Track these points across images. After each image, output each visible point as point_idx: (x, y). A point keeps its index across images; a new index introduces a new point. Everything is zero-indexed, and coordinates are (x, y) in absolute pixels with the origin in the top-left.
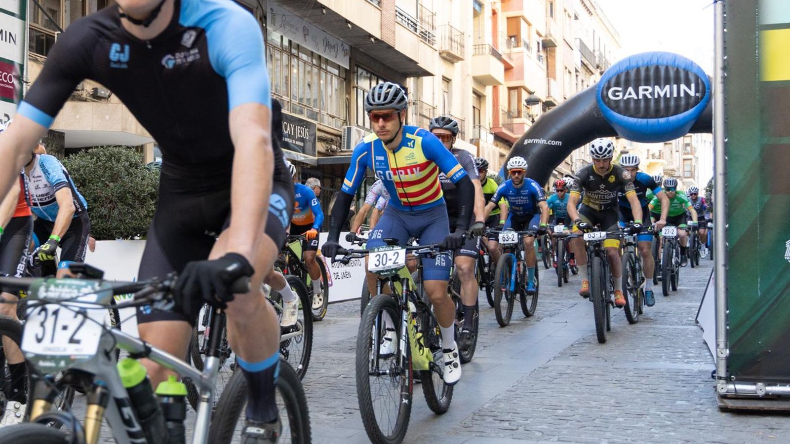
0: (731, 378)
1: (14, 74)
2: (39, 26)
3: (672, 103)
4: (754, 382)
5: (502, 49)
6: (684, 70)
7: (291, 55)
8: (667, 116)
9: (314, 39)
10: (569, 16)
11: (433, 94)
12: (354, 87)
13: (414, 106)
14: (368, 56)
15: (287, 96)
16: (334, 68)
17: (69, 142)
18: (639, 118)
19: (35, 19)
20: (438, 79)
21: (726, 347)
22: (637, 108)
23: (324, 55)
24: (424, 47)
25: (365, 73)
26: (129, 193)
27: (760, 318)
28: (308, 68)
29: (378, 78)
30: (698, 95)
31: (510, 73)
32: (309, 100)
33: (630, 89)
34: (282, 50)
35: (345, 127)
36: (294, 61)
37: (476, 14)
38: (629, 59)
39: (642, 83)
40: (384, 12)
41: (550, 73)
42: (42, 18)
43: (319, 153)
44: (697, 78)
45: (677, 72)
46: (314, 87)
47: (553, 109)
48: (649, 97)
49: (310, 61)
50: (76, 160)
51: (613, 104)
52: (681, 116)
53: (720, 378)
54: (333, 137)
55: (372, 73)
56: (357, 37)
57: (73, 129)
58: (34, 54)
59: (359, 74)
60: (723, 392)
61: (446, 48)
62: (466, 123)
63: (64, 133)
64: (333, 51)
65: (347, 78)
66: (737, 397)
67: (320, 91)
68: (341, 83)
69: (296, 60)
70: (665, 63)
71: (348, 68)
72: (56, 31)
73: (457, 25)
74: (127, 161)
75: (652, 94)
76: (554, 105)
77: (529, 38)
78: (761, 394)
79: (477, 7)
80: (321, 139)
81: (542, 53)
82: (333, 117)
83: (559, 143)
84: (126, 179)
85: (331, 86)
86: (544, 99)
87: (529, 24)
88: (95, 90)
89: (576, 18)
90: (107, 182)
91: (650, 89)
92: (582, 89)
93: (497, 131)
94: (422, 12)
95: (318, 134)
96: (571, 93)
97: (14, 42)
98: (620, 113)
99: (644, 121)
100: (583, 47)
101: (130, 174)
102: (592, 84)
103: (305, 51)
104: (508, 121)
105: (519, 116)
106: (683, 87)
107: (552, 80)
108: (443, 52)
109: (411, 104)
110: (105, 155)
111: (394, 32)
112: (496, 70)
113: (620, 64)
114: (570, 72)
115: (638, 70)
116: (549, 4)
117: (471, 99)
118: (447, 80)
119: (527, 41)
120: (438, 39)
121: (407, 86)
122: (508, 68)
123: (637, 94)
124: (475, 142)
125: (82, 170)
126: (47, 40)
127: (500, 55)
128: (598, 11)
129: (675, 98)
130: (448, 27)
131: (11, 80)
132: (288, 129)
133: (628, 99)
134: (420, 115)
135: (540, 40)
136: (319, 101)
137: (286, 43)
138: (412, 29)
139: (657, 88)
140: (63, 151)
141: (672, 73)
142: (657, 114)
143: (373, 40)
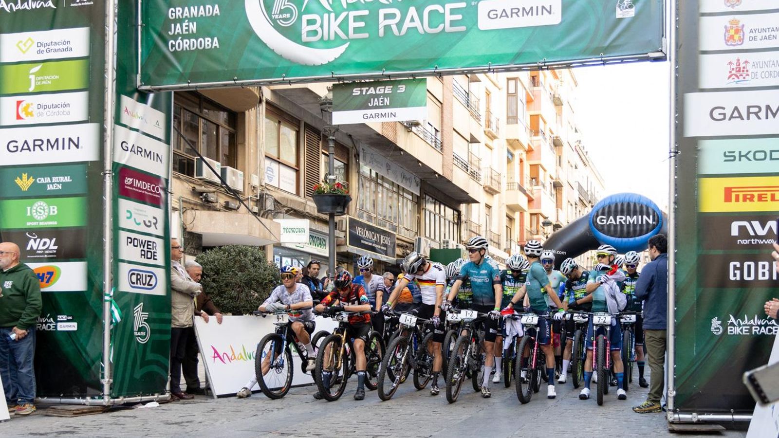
0: (676, 410)
1: (160, 186)
2: (181, 152)
3: (638, 228)
4: (690, 412)
5: (527, 186)
6: (646, 206)
7: (377, 184)
8: (635, 237)
9: (394, 173)
10: (572, 166)
11: (479, 216)
12: (423, 209)
13: (465, 224)
14: (433, 187)
15: (374, 213)
16: (409, 194)
17: (205, 242)
18: (616, 237)
19: (178, 147)
20: (482, 206)
21: (674, 390)
22: (616, 230)
23: (401, 185)
24: (472, 182)
25: (431, 199)
26: (254, 280)
27: (695, 370)
28: (390, 194)
29: (440, 203)
30: (654, 223)
31: (531, 204)
32: (390, 217)
33: (611, 218)
34: (371, 180)
35: (417, 237)
36: (380, 188)
37: (509, 161)
38: (611, 197)
39: (619, 213)
40: (444, 156)
41: (558, 205)
42: (184, 146)
43: (398, 255)
44: (654, 212)
45: (641, 207)
46: (394, 209)
47: (560, 230)
48: (623, 223)
49: (391, 188)
50: (211, 255)
51: (600, 228)
52: (643, 237)
53: (670, 410)
54: (408, 244)
55: (436, 200)
56: (425, 173)
57: (209, 231)
58: (177, 173)
59: (427, 199)
60: (671, 419)
61: (488, 184)
62: (501, 237)
63: (202, 235)
64: (408, 184)
65: (418, 202)
66: (680, 423)
67: (398, 211)
68: (414, 206)
69: (381, 187)
70: (634, 201)
71: (419, 195)
72: (195, 156)
73: (495, 168)
74: (253, 256)
75: (625, 221)
76: (561, 227)
77: (545, 180)
78: (695, 420)
79: (510, 157)
80: (399, 246)
81: (554, 192)
82: (408, 230)
83: (564, 253)
84: (252, 270)
85: (406, 208)
86: (554, 223)
87: (545, 170)
88: (227, 203)
89: (576, 168)
90: (237, 272)
91: (624, 218)
92: (579, 217)
93: (522, 243)
94: (471, 157)
95: (397, 242)
96: (572, 219)
97: (161, 161)
98: (603, 233)
99: (620, 239)
100: (580, 187)
101: (255, 266)
102: (586, 214)
103: (388, 181)
104: (530, 236)
105: (537, 234)
106: (645, 217)
107: (560, 210)
108: (486, 187)
109: (464, 222)
110: (235, 251)
111: (452, 171)
112: (523, 201)
113: (605, 200)
114: (571, 205)
115: (616, 205)
116: (558, 157)
117: (505, 221)
118: (488, 207)
119: (544, 182)
120: (482, 177)
121: (461, 210)
122: (530, 200)
123: (616, 221)
124: (508, 251)
125: (216, 262)
126: (188, 163)
127: (525, 191)
128: (590, 163)
129: (640, 225)
130: (490, 170)
131: (158, 190)
132: (375, 237)
133: (610, 224)
134: (470, 231)
135: (552, 181)
136: (397, 217)
137: (374, 175)
138: (465, 170)
139: (628, 217)
140: (201, 248)
141: (638, 208)
142: (628, 235)
143: (437, 175)
